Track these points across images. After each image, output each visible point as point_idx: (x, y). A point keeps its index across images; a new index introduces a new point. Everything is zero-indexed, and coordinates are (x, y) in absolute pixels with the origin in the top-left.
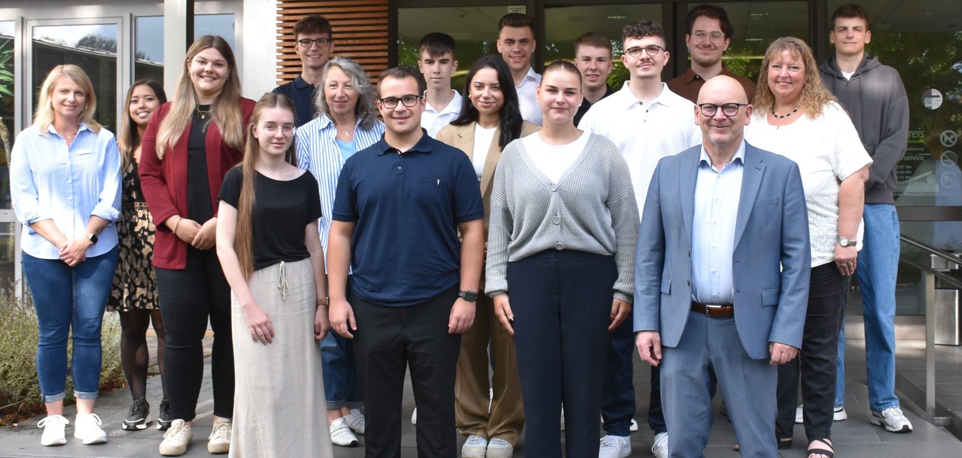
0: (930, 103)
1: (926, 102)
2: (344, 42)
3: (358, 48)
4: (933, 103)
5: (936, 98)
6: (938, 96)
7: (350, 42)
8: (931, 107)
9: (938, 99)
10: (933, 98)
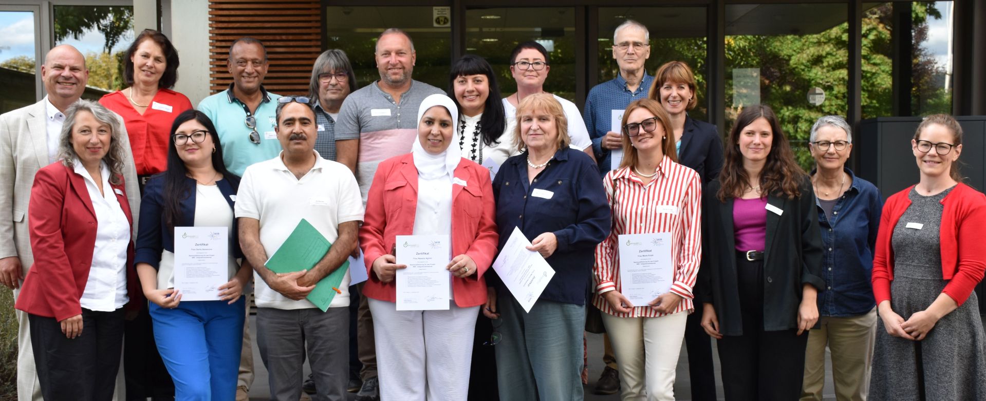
0: (815, 100)
1: (810, 99)
2: (278, 38)
3: (291, 44)
4: (817, 99)
5: (819, 96)
6: (822, 94)
7: (284, 37)
8: (815, 104)
9: (822, 96)
10: (817, 96)
